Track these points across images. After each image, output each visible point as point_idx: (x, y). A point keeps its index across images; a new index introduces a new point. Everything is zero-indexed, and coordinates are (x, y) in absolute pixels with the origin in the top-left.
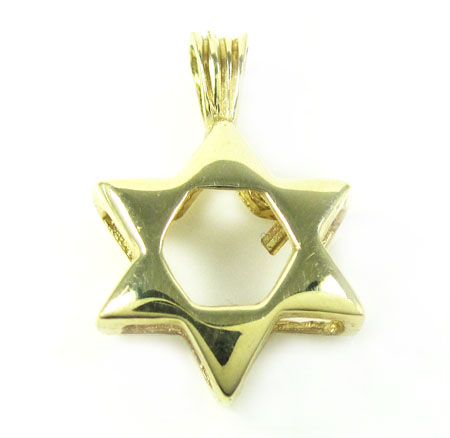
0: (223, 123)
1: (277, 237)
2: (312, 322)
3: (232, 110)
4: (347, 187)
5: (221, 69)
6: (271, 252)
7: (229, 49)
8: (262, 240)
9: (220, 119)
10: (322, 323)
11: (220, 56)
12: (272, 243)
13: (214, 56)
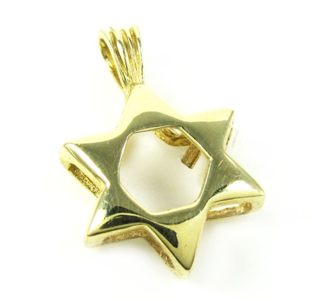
0: (137, 86)
1: (192, 156)
2: (227, 209)
3: (141, 77)
4: (233, 112)
5: (127, 50)
6: (190, 167)
7: (129, 36)
8: (182, 161)
9: (134, 84)
10: (234, 208)
11: (124, 41)
12: (190, 161)
13: (120, 42)
